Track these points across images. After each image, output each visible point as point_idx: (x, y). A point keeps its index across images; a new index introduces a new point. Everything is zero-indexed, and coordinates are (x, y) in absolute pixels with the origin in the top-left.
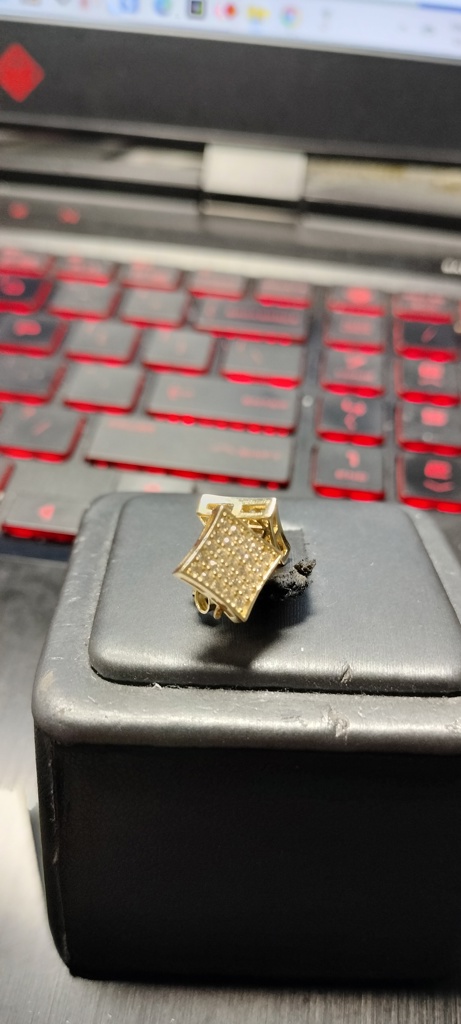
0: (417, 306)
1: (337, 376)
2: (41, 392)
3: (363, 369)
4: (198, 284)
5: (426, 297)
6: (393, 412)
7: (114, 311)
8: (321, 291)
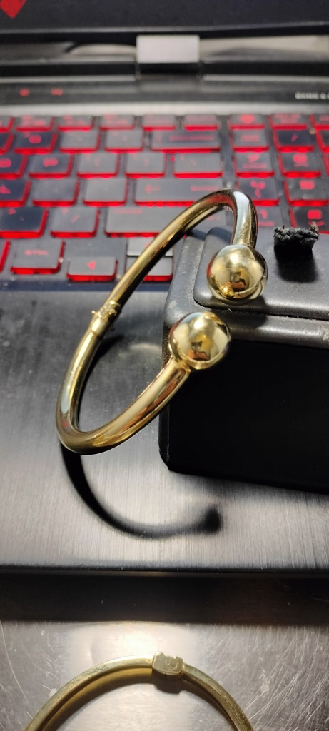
0: (284, 122)
1: (244, 168)
2: (70, 198)
3: (259, 161)
4: (147, 123)
5: (289, 115)
6: (283, 185)
7: (100, 146)
8: (224, 118)
